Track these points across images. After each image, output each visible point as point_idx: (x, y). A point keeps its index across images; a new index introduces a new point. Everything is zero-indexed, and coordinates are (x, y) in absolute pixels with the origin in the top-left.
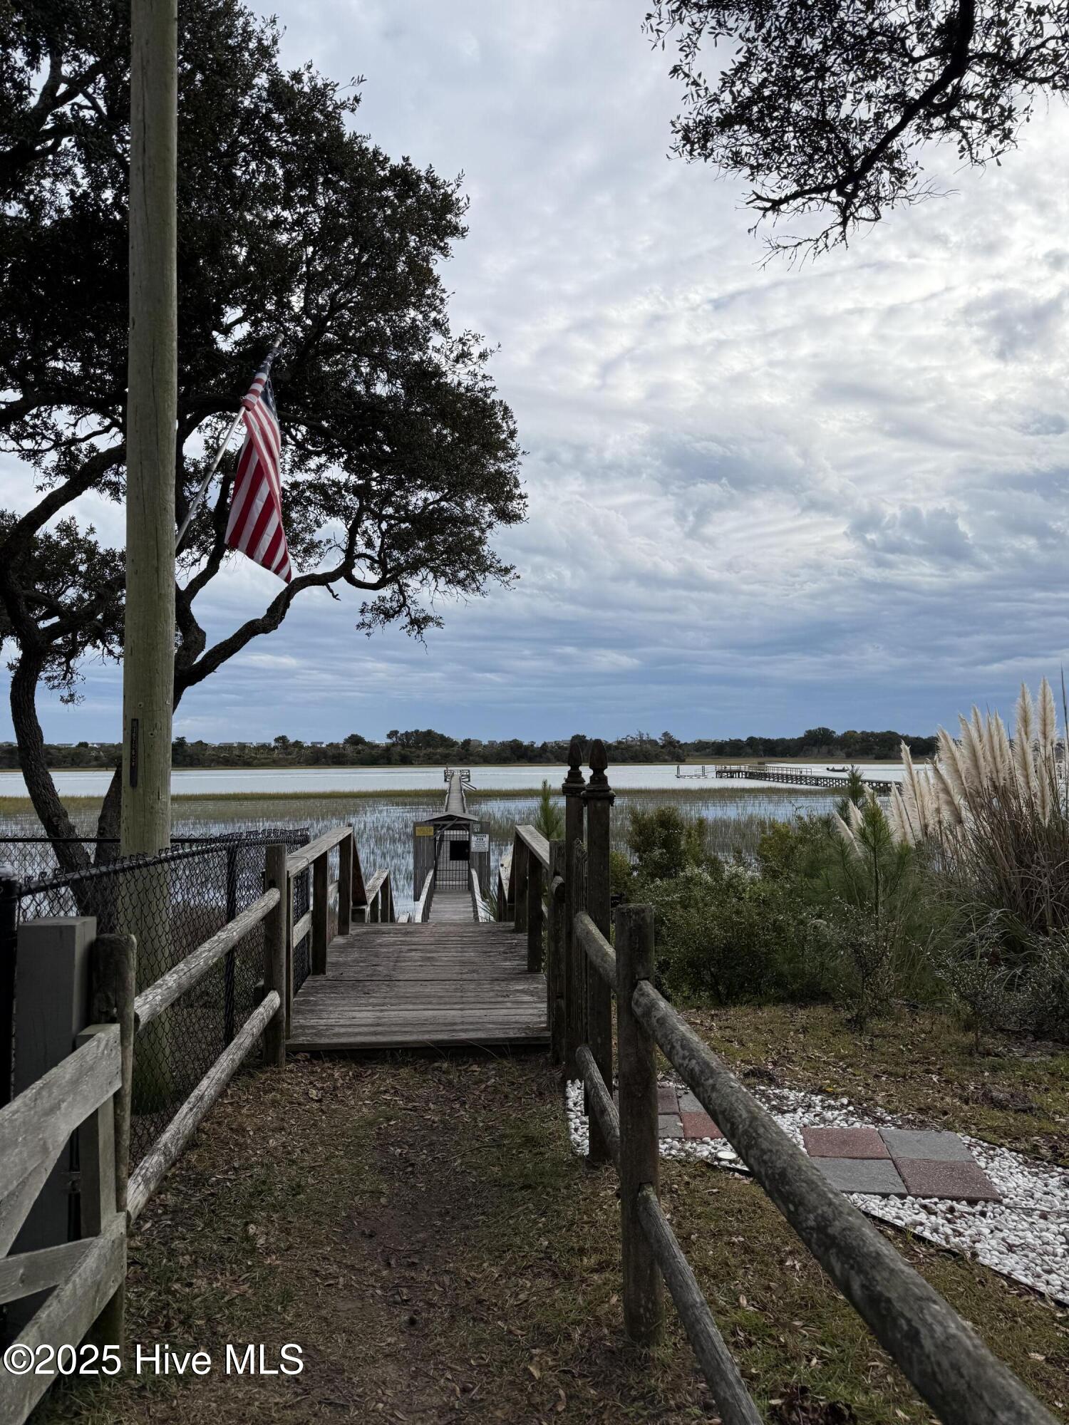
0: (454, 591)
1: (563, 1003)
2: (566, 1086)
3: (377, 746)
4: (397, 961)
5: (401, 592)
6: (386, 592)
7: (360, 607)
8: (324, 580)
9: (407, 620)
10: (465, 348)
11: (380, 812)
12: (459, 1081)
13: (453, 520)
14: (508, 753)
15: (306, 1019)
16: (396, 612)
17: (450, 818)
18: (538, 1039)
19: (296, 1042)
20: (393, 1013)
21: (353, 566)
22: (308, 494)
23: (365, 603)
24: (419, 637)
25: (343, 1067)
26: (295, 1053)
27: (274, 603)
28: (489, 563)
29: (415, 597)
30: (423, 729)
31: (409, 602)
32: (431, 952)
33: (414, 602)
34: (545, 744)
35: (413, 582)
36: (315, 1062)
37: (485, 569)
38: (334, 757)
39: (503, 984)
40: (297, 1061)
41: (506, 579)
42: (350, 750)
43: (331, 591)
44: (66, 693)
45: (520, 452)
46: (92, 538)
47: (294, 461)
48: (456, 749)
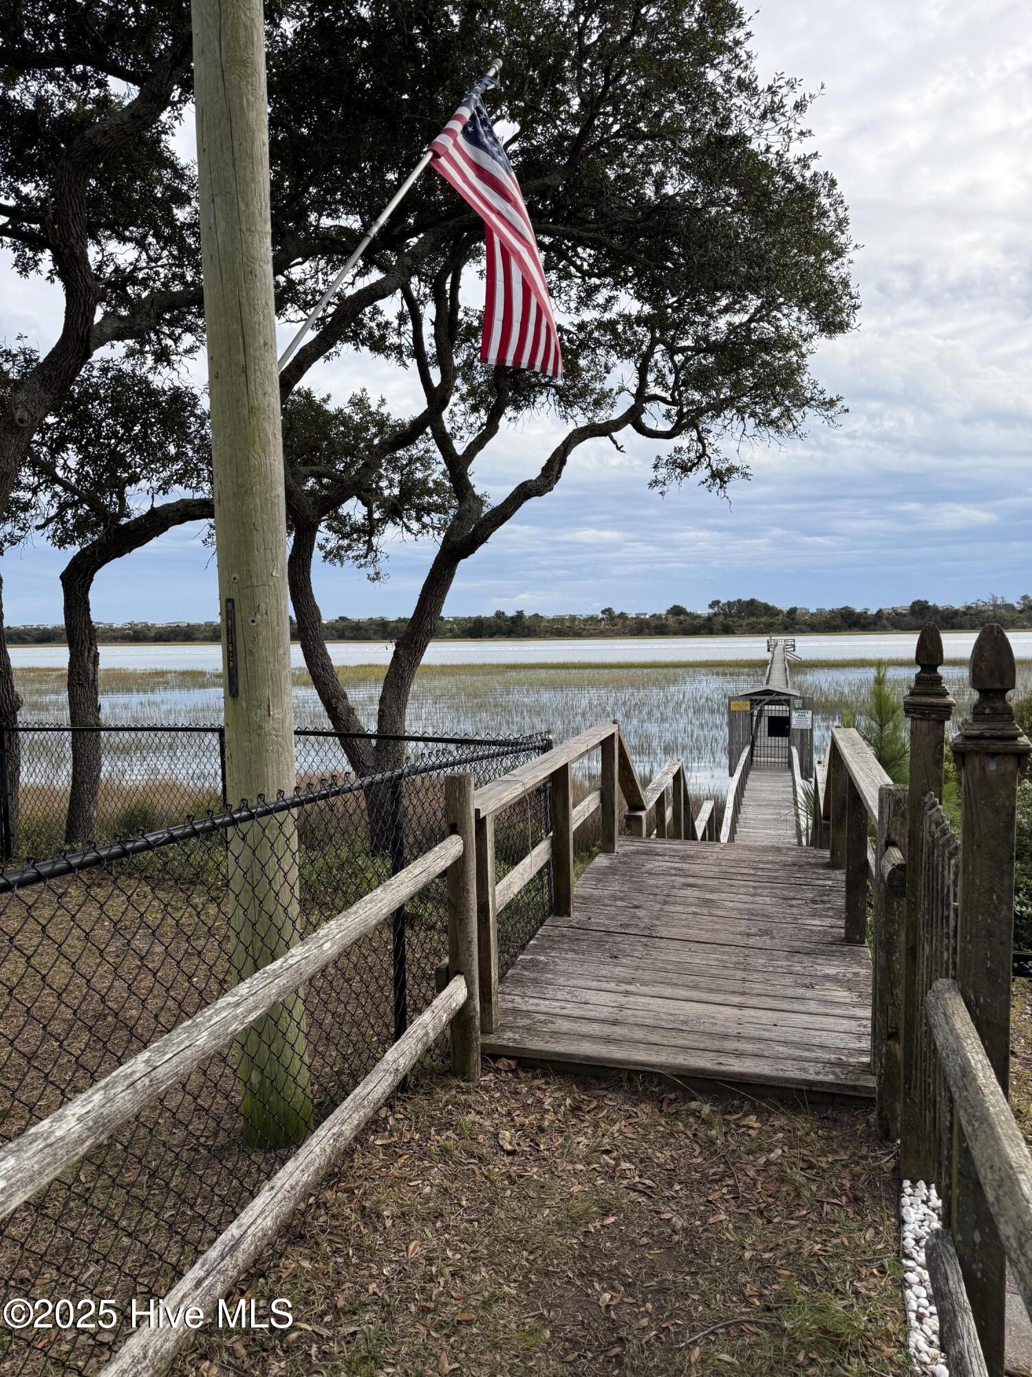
0: (765, 434)
1: (898, 1049)
2: (900, 1191)
3: (698, 617)
4: (665, 903)
5: (700, 439)
6: (682, 441)
7: (654, 462)
8: (606, 430)
9: (708, 472)
10: (777, 99)
11: (700, 682)
12: (726, 1145)
13: (765, 345)
14: (838, 622)
15: (523, 996)
16: (694, 465)
17: (768, 692)
18: (854, 1088)
19: (499, 1042)
20: (643, 1000)
21: (643, 411)
22: (596, 334)
23: (658, 457)
24: (721, 493)
25: (560, 1089)
26: (496, 1057)
27: (550, 461)
28: (809, 396)
29: (717, 444)
30: (745, 598)
31: (709, 451)
32: (712, 891)
33: (716, 451)
34: (880, 611)
35: (714, 426)
36: (522, 1075)
37: (806, 402)
38: (657, 627)
39: (807, 960)
40: (498, 1071)
41: (830, 413)
42: (672, 620)
43: (615, 442)
44: (371, 571)
45: (851, 247)
46: (384, 410)
47: (580, 297)
48: (780, 617)
